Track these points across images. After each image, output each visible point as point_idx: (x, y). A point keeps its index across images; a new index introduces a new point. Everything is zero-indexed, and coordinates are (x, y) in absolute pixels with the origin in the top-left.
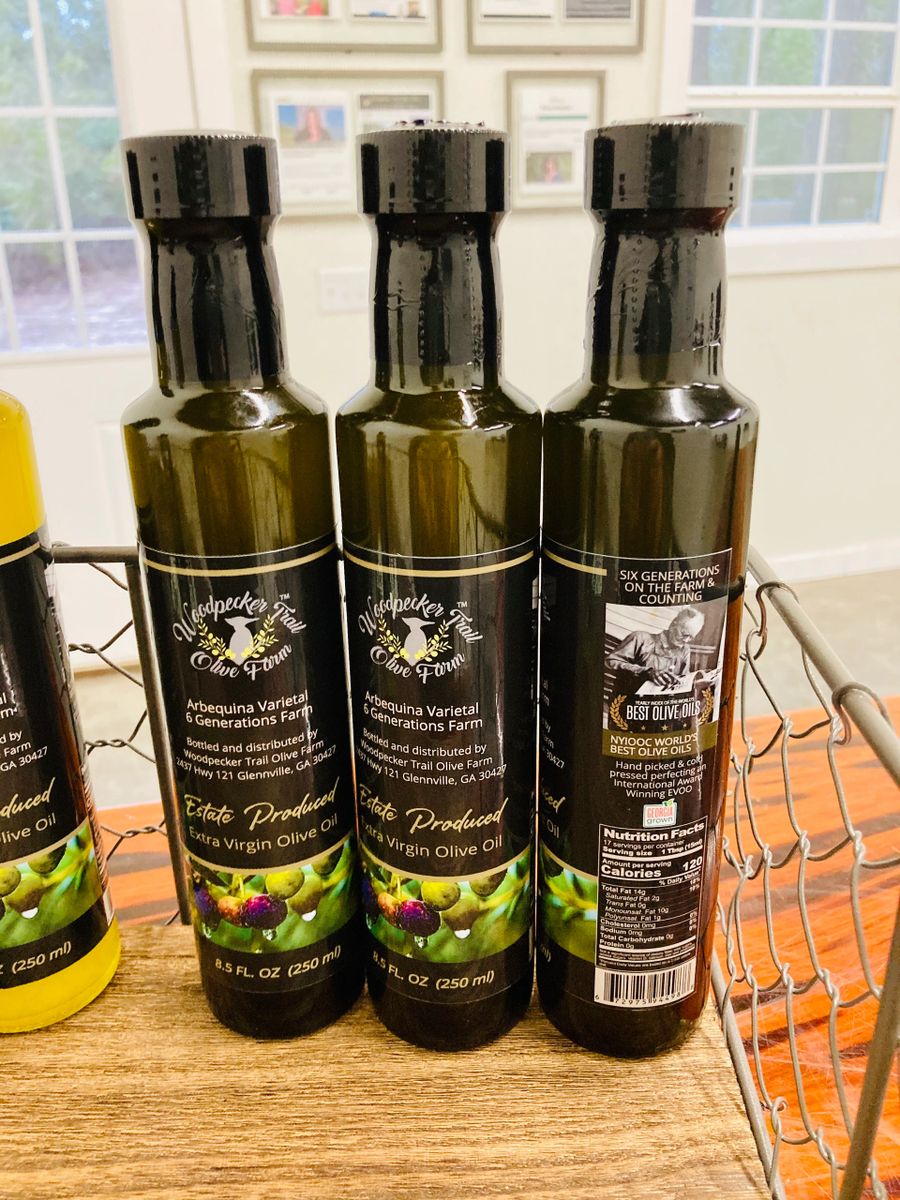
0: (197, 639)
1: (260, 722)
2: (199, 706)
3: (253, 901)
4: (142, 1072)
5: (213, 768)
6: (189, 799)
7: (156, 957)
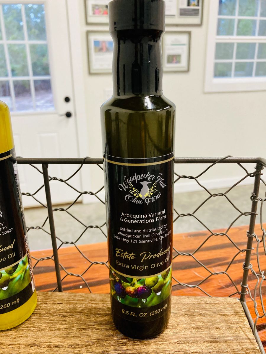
0: (128, 190)
1: (149, 221)
2: (126, 215)
3: (140, 288)
4: (44, 347)
5: (130, 238)
6: (117, 250)
7: (50, 304)
